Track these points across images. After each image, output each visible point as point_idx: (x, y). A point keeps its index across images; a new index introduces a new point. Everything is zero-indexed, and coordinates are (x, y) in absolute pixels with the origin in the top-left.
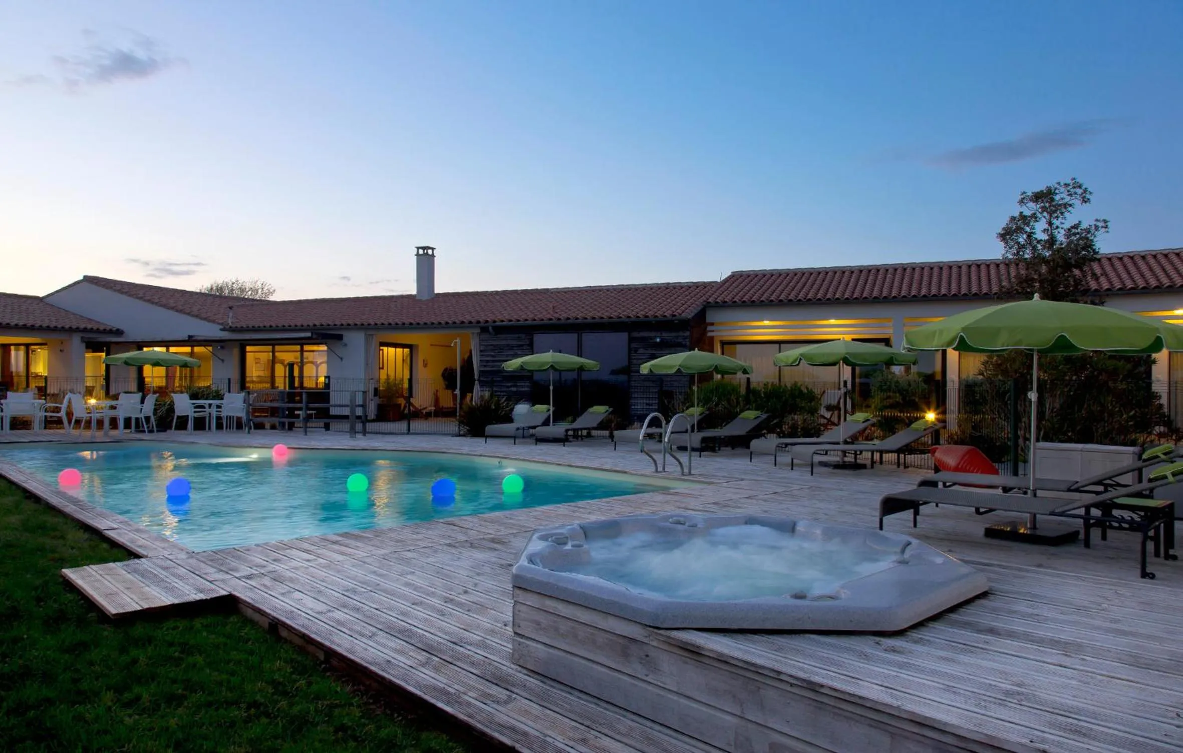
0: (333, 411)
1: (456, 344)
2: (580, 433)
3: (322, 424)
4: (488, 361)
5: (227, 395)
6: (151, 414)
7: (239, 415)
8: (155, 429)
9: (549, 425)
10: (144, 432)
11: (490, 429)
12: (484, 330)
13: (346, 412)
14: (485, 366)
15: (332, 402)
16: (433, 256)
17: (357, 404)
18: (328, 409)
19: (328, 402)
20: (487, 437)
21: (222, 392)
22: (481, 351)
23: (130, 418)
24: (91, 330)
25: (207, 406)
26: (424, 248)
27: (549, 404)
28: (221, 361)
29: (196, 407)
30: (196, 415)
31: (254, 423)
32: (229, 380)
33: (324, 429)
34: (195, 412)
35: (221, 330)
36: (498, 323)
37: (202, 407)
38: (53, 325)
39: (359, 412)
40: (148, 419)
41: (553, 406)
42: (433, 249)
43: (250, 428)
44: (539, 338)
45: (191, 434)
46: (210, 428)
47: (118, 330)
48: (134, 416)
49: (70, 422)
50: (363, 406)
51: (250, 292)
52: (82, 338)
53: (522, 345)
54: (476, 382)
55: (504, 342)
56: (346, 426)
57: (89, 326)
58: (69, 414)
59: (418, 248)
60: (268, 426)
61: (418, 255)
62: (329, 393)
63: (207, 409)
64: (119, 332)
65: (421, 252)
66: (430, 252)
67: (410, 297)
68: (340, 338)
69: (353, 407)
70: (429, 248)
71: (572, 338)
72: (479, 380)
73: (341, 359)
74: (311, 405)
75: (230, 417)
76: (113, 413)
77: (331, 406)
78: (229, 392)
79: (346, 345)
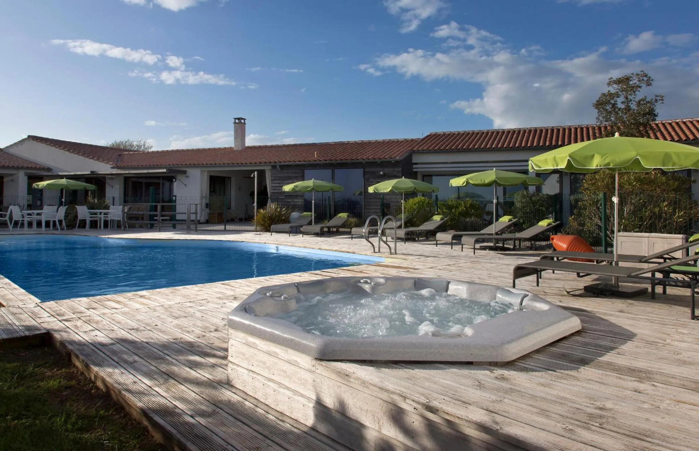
0: (178, 217)
1: (254, 175)
2: (331, 229)
3: (171, 225)
4: (276, 187)
5: (112, 207)
6: (63, 218)
7: (119, 219)
8: (65, 228)
9: (312, 225)
10: (58, 229)
11: (273, 227)
12: (274, 167)
13: (184, 217)
14: (274, 189)
15: (177, 211)
16: (245, 123)
17: (191, 212)
18: (175, 215)
19: (175, 211)
20: (272, 232)
21: (109, 205)
22: (272, 180)
23: (49, 221)
24: (31, 168)
25: (99, 214)
26: (239, 119)
27: (312, 212)
28: (111, 187)
29: (91, 214)
30: (91, 219)
31: (128, 224)
32: (114, 198)
33: (172, 228)
34: (91, 217)
35: (112, 168)
36: (282, 163)
37: (96, 214)
38: (7, 164)
39: (193, 217)
40: (60, 222)
41: (315, 213)
42: (244, 119)
43: (125, 227)
44: (307, 172)
45: (87, 231)
46: (100, 227)
47: (48, 168)
48: (52, 220)
49: (11, 223)
50: (196, 213)
51: (136, 147)
52: (25, 173)
53: (298, 177)
55: (286, 175)
56: (185, 227)
57: (30, 166)
58: (11, 218)
59: (235, 119)
60: (137, 226)
61: (235, 123)
62: (175, 206)
63: (99, 216)
65: (237, 121)
66: (243, 121)
67: (231, 148)
68: (185, 172)
70: (242, 119)
71: (328, 172)
72: (270, 198)
73: (186, 185)
74: (164, 213)
75: (113, 220)
76: (38, 217)
77: (178, 213)
78: (113, 205)
79: (187, 177)
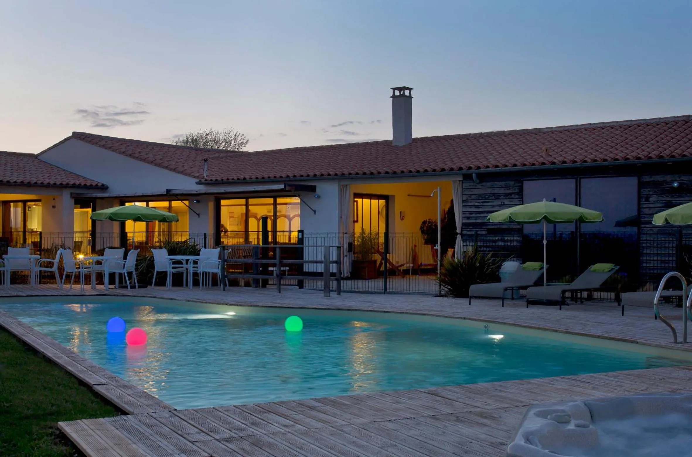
0: (307, 268)
1: (436, 193)
2: (579, 295)
3: (296, 282)
4: (471, 213)
5: (203, 250)
6: (133, 270)
7: (215, 271)
8: (137, 284)
9: (543, 285)
10: (127, 287)
11: (474, 289)
12: (467, 177)
13: (320, 268)
14: (468, 218)
15: (306, 258)
16: (410, 97)
17: (331, 260)
18: (301, 266)
19: (302, 258)
20: (471, 298)
21: (198, 247)
22: (463, 201)
23: (114, 273)
24: (79, 186)
25: (184, 262)
26: (400, 89)
27: (543, 262)
28: (197, 216)
29: (174, 263)
30: (174, 271)
31: (228, 279)
32: (205, 234)
33: (298, 287)
34: (173, 268)
35: (198, 183)
36: (483, 170)
37: (180, 262)
38: (46, 181)
39: (333, 268)
40: (130, 274)
41: (547, 264)
42: (410, 89)
43: (225, 285)
44: (529, 186)
45: (169, 290)
46: (187, 285)
47: (103, 185)
48: (117, 271)
49: (61, 278)
50: (338, 262)
51: (224, 144)
52: (71, 194)
53: (510, 194)
54: (459, 236)
55: (489, 191)
56: (321, 284)
57: (78, 182)
58: (61, 269)
59: (394, 89)
60: (242, 283)
61: (394, 97)
62: (302, 248)
63: (184, 265)
64: (104, 188)
65: (397, 93)
66: (407, 93)
67: (386, 143)
68: (313, 189)
69: (327, 262)
70: (406, 88)
71: (569, 184)
72: (461, 234)
73: (315, 212)
74: (285, 261)
75: (206, 273)
76: (98, 268)
77: (306, 262)
78: (205, 247)
79: (319, 197)
